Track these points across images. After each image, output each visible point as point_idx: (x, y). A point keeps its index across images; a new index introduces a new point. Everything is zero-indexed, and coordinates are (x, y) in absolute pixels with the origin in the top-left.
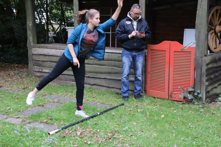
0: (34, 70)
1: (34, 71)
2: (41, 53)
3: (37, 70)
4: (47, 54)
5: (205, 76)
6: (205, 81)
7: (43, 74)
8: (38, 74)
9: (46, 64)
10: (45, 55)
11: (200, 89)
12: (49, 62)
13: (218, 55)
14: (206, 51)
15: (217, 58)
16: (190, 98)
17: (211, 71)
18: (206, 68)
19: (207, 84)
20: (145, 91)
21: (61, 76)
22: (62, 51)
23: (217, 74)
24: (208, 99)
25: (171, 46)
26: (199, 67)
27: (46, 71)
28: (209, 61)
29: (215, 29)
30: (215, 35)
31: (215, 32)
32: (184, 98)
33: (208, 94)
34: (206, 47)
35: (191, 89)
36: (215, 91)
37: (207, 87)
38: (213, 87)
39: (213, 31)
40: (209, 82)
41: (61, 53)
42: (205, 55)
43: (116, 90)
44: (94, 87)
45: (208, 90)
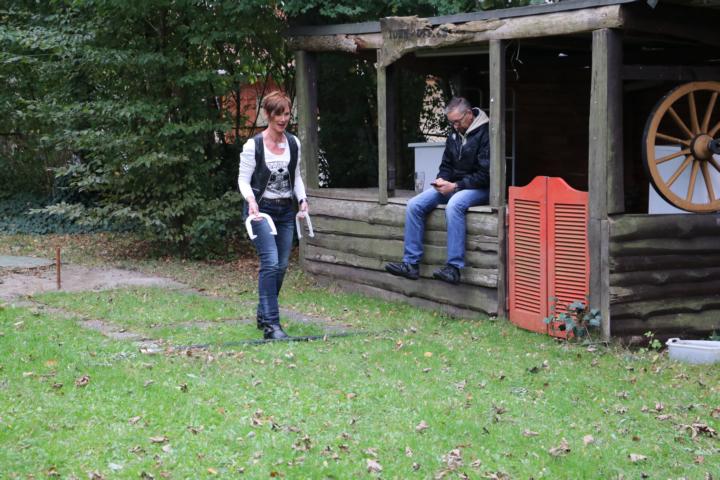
0: (306, 256)
1: (307, 259)
2: (320, 212)
3: (311, 257)
4: (329, 214)
7: (323, 266)
8: (314, 267)
11: (600, 304)
12: (333, 235)
13: (701, 220)
14: (611, 204)
15: (686, 227)
16: (569, 327)
17: (647, 260)
18: (614, 246)
19: (625, 292)
20: (507, 311)
21: (354, 271)
22: (356, 204)
23: (693, 274)
24: (636, 338)
25: (548, 189)
26: (595, 245)
27: (328, 258)
28: (634, 230)
29: (692, 147)
30: (698, 163)
31: (693, 153)
32: (563, 328)
33: (637, 324)
34: (609, 193)
35: (577, 304)
36: (682, 320)
37: (627, 300)
38: (671, 306)
39: (688, 151)
40: (641, 289)
41: (355, 211)
42: (610, 215)
43: (452, 310)
44: (413, 300)
45: (631, 311)
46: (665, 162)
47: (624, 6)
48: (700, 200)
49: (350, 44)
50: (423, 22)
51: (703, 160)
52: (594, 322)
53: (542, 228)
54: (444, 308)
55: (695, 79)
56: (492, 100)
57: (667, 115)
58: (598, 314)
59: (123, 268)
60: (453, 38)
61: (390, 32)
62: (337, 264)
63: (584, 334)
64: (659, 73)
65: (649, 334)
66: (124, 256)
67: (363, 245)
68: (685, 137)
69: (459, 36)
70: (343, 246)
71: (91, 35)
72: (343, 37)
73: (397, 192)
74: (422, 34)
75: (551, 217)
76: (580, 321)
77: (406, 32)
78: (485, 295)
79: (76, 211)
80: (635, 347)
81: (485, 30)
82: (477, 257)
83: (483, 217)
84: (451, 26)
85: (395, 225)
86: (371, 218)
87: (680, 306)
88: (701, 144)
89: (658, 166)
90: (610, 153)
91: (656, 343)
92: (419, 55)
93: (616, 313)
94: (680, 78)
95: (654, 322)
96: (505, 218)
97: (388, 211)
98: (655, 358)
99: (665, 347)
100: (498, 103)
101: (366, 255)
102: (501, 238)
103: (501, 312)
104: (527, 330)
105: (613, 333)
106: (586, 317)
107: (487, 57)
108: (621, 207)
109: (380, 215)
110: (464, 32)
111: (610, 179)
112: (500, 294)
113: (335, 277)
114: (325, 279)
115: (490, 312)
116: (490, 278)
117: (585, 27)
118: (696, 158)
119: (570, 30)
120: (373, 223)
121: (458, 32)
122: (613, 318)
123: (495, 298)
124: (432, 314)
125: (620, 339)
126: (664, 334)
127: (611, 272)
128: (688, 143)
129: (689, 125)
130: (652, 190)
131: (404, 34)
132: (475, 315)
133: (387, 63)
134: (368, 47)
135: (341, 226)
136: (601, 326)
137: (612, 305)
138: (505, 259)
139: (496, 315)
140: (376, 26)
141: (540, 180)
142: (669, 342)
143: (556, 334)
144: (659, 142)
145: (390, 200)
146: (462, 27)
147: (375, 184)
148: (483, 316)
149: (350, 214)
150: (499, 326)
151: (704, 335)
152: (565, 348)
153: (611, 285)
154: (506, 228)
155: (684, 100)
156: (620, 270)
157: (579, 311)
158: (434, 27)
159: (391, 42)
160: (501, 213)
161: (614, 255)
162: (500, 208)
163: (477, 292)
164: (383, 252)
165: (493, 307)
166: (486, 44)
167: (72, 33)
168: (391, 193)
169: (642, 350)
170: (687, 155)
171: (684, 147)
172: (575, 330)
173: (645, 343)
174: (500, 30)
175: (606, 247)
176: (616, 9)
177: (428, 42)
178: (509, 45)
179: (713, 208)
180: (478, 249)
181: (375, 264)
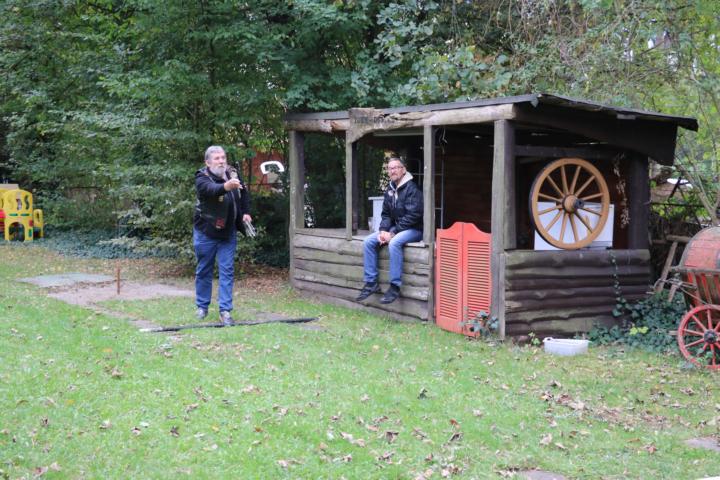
0: (295, 277)
1: (295, 279)
2: (304, 245)
3: (298, 277)
4: (311, 246)
5: (504, 289)
6: (504, 298)
7: (306, 284)
8: (300, 284)
9: (311, 265)
10: (309, 248)
11: (498, 313)
12: (314, 262)
13: (568, 255)
14: (506, 241)
15: (559, 260)
16: (477, 329)
17: (532, 283)
18: (509, 273)
19: (516, 305)
20: (434, 317)
21: (327, 287)
22: (331, 240)
23: (563, 292)
24: (523, 337)
25: (464, 231)
26: (496, 271)
27: (310, 278)
28: (522, 261)
29: (563, 203)
30: (567, 215)
31: (564, 208)
32: (472, 330)
33: (524, 327)
34: (506, 234)
35: (482, 313)
36: (555, 325)
37: (517, 311)
38: (547, 315)
39: (560, 206)
40: (528, 303)
41: (329, 245)
42: (506, 250)
43: (396, 316)
44: (369, 309)
45: (520, 318)
46: (545, 214)
47: (516, 105)
48: (569, 240)
49: (327, 127)
50: (378, 112)
51: (571, 213)
52: (494, 325)
53: (460, 258)
54: (391, 315)
55: (565, 156)
56: (425, 168)
57: (546, 180)
58: (497, 320)
59: (165, 283)
60: (399, 124)
61: (355, 118)
62: (316, 282)
63: (487, 334)
64: (541, 152)
65: (531, 335)
66: (165, 275)
67: (334, 269)
68: (558, 196)
69: (404, 122)
70: (321, 270)
71: (146, 118)
72: (322, 122)
73: (359, 231)
74: (377, 120)
75: (466, 250)
76: (485, 325)
77: (366, 119)
78: (419, 306)
79: (133, 242)
80: (522, 344)
81: (421, 119)
82: (415, 279)
83: (418, 250)
84: (398, 116)
85: (357, 255)
86: (340, 250)
87: (554, 314)
88: (570, 201)
89: (540, 217)
90: (506, 207)
91: (536, 341)
92: (376, 135)
93: (510, 319)
94: (555, 155)
95: (536, 326)
96: (434, 251)
97: (352, 245)
98: (535, 351)
99: (542, 344)
100: (430, 170)
101: (336, 277)
102: (431, 265)
103: (430, 318)
104: (448, 331)
105: (507, 333)
106: (489, 322)
107: (422, 137)
108: (514, 245)
109: (347, 248)
110: (406, 119)
111: (506, 225)
112: (430, 305)
113: (315, 292)
114: (308, 293)
115: (422, 318)
116: (423, 294)
117: (489, 119)
118: (566, 212)
119: (479, 120)
120: (342, 253)
121: (402, 119)
122: (507, 323)
123: (426, 308)
124: (382, 319)
125: (512, 338)
126: (543, 334)
127: (506, 291)
128: (560, 200)
129: (562, 189)
130: (536, 235)
131: (364, 120)
132: (412, 320)
133: (353, 140)
134: (340, 128)
135: (320, 255)
136: (499, 328)
137: (507, 314)
138: (433, 280)
139: (426, 320)
140: (345, 114)
141: (458, 225)
142: (545, 340)
143: (468, 334)
144: (541, 199)
145: (354, 237)
146: (405, 116)
147: (344, 227)
148: (417, 320)
149: (325, 247)
150: (429, 328)
151: (570, 335)
152: (474, 344)
153: (506, 299)
154: (434, 258)
155: (558, 170)
156: (513, 289)
157: (484, 318)
158: (386, 115)
159: (356, 126)
160: (431, 247)
161: (509, 278)
162: (430, 245)
163: (414, 304)
164: (348, 274)
165: (424, 314)
166: (421, 128)
167: (132, 117)
168: (354, 232)
169: (527, 346)
170: (560, 209)
171: (558, 204)
172: (481, 331)
173: (529, 341)
174: (431, 119)
175: (503, 273)
176: (510, 107)
177: (381, 126)
178: (439, 130)
179: (578, 246)
180: (414, 273)
181: (343, 283)
